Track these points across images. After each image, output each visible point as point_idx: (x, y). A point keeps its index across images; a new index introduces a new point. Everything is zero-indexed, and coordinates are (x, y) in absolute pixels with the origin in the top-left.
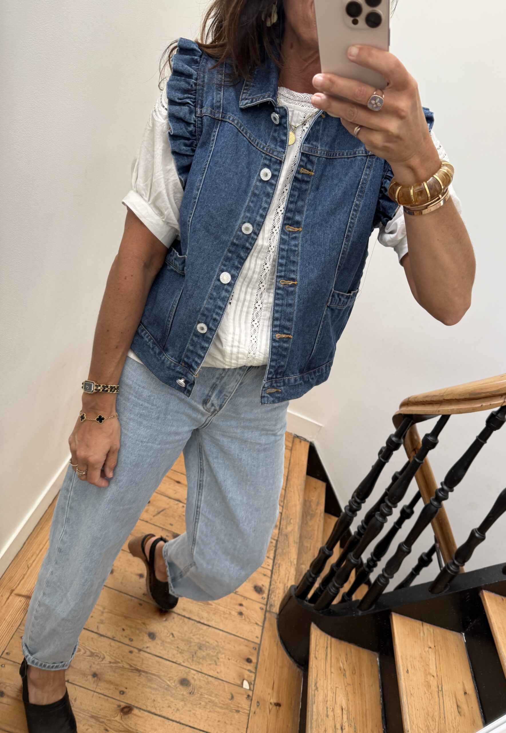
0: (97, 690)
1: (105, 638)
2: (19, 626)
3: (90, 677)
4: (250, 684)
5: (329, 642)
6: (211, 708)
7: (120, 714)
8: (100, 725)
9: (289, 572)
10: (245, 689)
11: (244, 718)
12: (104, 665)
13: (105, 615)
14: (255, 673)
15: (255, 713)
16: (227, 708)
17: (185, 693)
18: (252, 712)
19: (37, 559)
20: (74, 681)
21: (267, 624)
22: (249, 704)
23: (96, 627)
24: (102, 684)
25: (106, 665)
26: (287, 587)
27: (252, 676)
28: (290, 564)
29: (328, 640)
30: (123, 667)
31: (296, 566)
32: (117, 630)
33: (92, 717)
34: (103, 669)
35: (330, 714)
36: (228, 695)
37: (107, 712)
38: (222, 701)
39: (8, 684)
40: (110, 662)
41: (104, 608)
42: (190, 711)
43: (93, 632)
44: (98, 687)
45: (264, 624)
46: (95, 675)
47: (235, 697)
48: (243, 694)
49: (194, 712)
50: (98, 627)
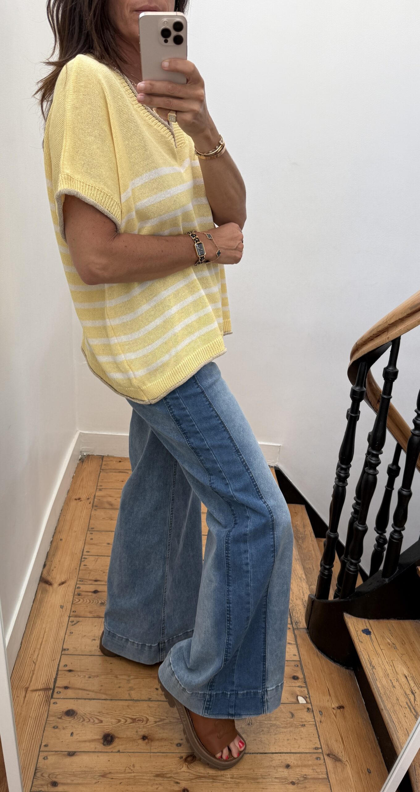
0: (152, 751)
1: (141, 701)
2: (47, 717)
3: (140, 741)
4: (305, 698)
5: (368, 625)
6: (275, 732)
7: (185, 765)
8: (169, 780)
9: (302, 588)
10: (302, 704)
11: (312, 730)
12: (150, 726)
13: (132, 681)
14: (307, 687)
15: (321, 722)
16: (291, 726)
17: (243, 726)
18: (318, 721)
19: (40, 652)
20: (125, 750)
21: (299, 641)
22: (312, 716)
23: (128, 695)
24: (156, 744)
25: (152, 726)
26: (306, 601)
27: (304, 691)
28: (300, 581)
29: (366, 624)
30: (171, 723)
31: (306, 579)
32: (150, 692)
33: (157, 776)
34: (151, 730)
35: (396, 684)
36: (287, 714)
37: (170, 767)
38: (284, 721)
39: (58, 773)
40: (156, 722)
41: (129, 676)
42: (255, 740)
43: (126, 700)
44: (152, 748)
45: (296, 642)
46: (144, 738)
47: (295, 715)
48: (301, 709)
49: (260, 739)
50: (129, 694)
